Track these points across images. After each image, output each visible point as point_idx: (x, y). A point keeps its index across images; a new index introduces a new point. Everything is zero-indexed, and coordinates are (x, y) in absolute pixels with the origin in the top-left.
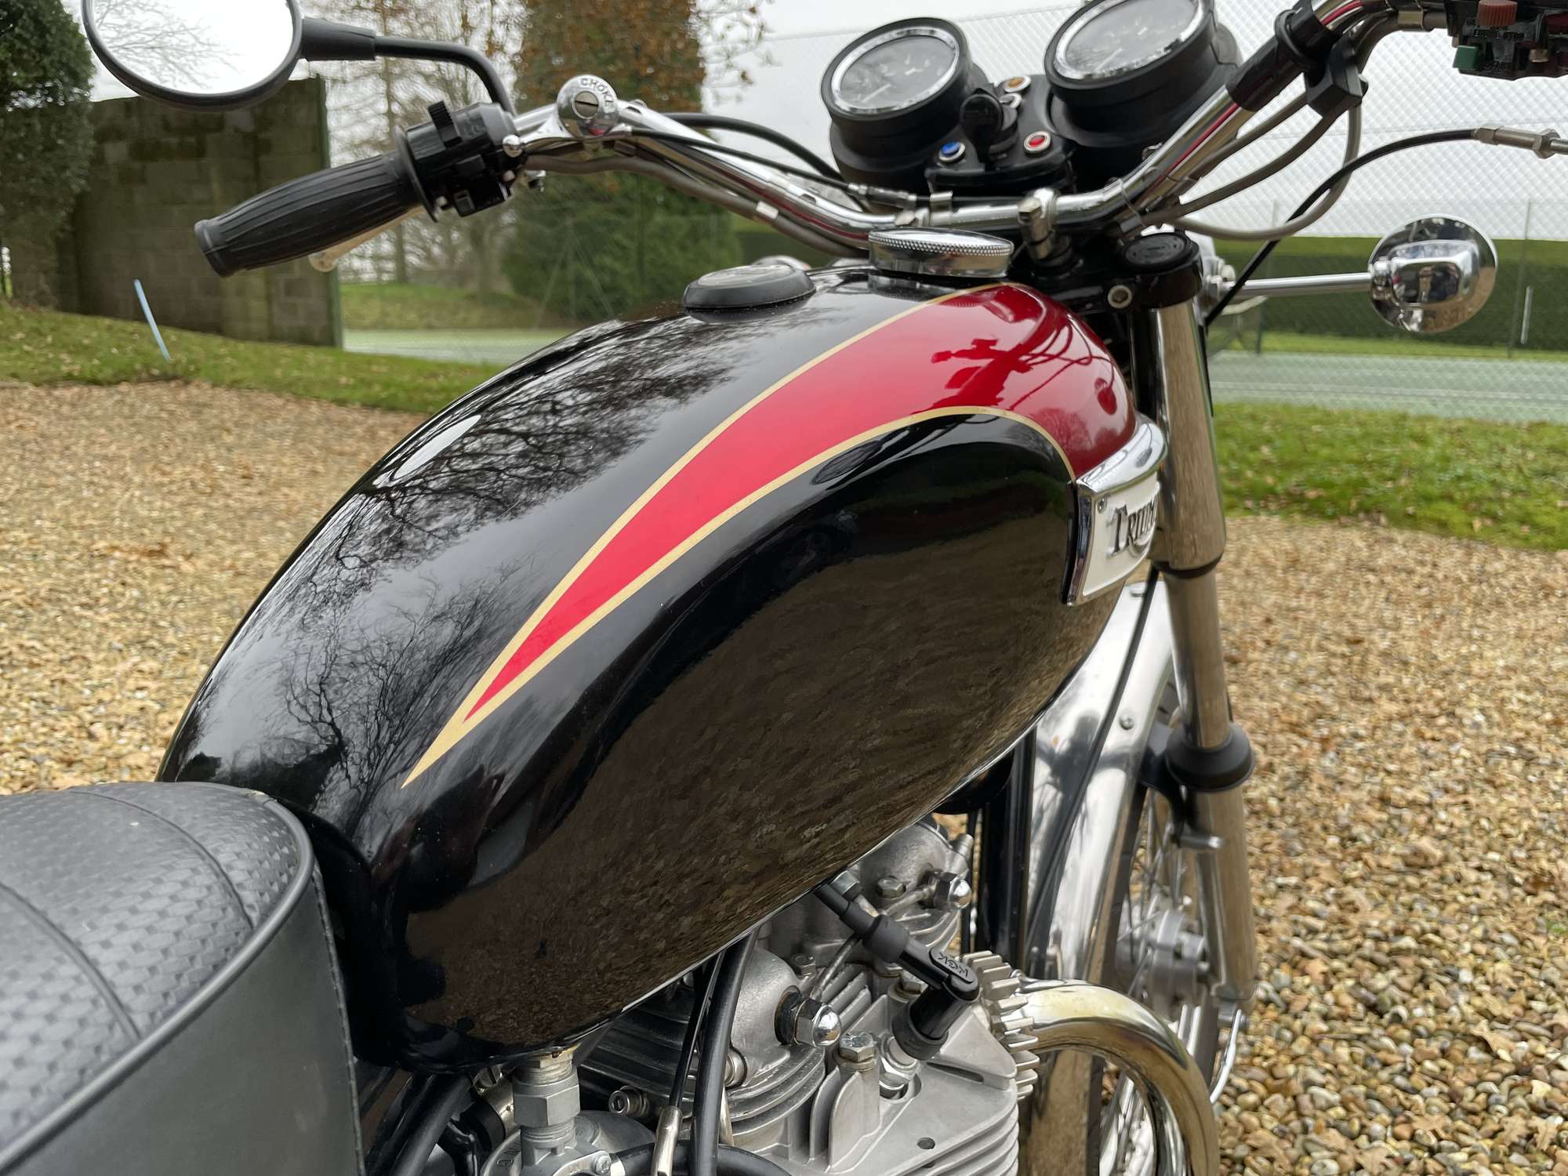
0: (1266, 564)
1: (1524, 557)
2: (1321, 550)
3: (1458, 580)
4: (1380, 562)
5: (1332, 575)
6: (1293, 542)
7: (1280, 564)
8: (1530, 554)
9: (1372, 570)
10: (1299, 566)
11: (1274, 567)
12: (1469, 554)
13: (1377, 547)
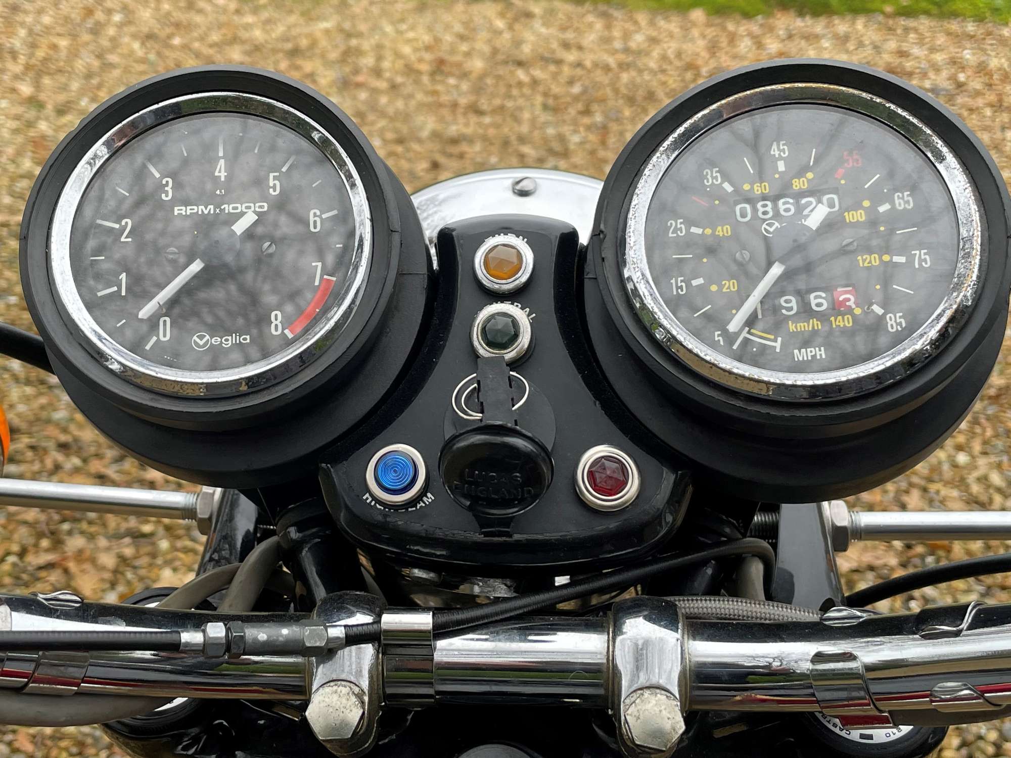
0: (410, 70)
1: (662, 23)
2: (462, 38)
3: (607, 68)
4: (527, 49)
5: (482, 77)
6: (430, 29)
7: (424, 67)
8: (666, 18)
9: (520, 64)
10: (446, 69)
11: (419, 73)
12: (608, 27)
13: (517, 26)
